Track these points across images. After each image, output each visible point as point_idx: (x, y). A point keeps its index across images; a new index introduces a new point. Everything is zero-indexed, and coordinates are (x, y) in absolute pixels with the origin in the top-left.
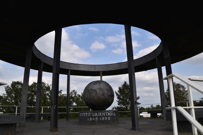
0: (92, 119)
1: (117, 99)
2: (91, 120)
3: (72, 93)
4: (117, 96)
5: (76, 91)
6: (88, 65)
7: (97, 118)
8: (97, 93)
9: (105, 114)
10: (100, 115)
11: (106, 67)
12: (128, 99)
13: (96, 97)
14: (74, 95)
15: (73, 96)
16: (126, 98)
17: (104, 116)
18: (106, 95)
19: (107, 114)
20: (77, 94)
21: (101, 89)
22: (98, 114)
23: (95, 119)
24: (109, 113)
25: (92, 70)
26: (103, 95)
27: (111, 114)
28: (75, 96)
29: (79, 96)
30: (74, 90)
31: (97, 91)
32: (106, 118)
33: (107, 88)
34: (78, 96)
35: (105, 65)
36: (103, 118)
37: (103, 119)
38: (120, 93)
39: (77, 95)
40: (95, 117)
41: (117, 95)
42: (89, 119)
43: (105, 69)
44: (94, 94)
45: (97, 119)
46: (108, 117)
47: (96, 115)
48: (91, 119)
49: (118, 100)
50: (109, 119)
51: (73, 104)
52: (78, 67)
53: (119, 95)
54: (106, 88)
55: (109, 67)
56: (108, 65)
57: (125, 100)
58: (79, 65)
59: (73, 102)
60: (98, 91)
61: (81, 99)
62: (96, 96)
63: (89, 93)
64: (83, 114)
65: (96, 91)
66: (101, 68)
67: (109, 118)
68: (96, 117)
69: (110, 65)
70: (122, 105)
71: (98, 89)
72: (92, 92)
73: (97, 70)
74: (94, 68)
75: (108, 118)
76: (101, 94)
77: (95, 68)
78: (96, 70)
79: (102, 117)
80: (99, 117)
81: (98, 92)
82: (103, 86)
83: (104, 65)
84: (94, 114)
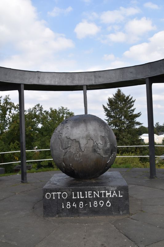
0: (71, 204)
1: (106, 116)
2: (68, 206)
3: (36, 108)
4: (106, 112)
5: (41, 106)
6: (59, 74)
7: (81, 204)
8: (80, 147)
9: (101, 194)
10: (88, 196)
11: (95, 76)
12: (123, 117)
13: (80, 156)
14: (39, 111)
15: (37, 113)
16: (119, 115)
17: (98, 199)
18: (101, 152)
19: (105, 194)
20: (43, 110)
21: (89, 138)
22: (84, 195)
23: (78, 205)
24: (108, 192)
25: (67, 83)
26: (94, 151)
27: (112, 195)
28: (41, 113)
29: (47, 113)
30: (39, 104)
31: (81, 142)
32: (102, 203)
33: (103, 134)
34: (45, 113)
35: (93, 73)
36: (95, 203)
37: (96, 205)
38: (110, 108)
39: (43, 112)
40: (77, 201)
41: (105, 110)
42: (65, 205)
43: (92, 80)
44: (73, 149)
45: (81, 206)
46: (105, 200)
47: (80, 196)
48: (68, 204)
49: (107, 118)
50: (108, 204)
51: (38, 126)
52: (39, 78)
53: (109, 111)
54: (100, 134)
55: (100, 77)
56: (97, 73)
57: (119, 118)
58: (42, 73)
59: (38, 123)
60: (83, 142)
61: (50, 117)
62: (80, 154)
63: (62, 146)
64: (52, 195)
65: (79, 142)
66: (85, 79)
67: (108, 202)
68: (80, 200)
69: (103, 73)
70: (113, 127)
71: (83, 138)
72: (69, 146)
73: (77, 82)
74: (71, 79)
75: (105, 203)
76: (91, 149)
77: (73, 79)
78: (75, 82)
79: (92, 200)
80: (86, 201)
81: (82, 146)
82: (95, 130)
83: (91, 74)
84: (76, 195)
